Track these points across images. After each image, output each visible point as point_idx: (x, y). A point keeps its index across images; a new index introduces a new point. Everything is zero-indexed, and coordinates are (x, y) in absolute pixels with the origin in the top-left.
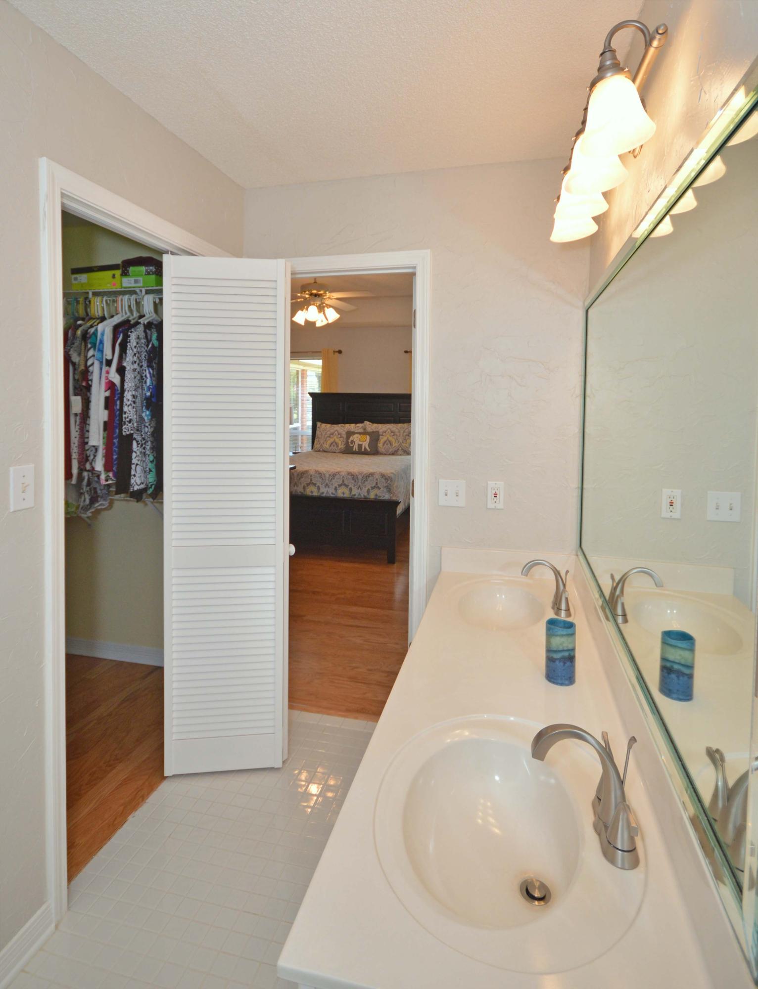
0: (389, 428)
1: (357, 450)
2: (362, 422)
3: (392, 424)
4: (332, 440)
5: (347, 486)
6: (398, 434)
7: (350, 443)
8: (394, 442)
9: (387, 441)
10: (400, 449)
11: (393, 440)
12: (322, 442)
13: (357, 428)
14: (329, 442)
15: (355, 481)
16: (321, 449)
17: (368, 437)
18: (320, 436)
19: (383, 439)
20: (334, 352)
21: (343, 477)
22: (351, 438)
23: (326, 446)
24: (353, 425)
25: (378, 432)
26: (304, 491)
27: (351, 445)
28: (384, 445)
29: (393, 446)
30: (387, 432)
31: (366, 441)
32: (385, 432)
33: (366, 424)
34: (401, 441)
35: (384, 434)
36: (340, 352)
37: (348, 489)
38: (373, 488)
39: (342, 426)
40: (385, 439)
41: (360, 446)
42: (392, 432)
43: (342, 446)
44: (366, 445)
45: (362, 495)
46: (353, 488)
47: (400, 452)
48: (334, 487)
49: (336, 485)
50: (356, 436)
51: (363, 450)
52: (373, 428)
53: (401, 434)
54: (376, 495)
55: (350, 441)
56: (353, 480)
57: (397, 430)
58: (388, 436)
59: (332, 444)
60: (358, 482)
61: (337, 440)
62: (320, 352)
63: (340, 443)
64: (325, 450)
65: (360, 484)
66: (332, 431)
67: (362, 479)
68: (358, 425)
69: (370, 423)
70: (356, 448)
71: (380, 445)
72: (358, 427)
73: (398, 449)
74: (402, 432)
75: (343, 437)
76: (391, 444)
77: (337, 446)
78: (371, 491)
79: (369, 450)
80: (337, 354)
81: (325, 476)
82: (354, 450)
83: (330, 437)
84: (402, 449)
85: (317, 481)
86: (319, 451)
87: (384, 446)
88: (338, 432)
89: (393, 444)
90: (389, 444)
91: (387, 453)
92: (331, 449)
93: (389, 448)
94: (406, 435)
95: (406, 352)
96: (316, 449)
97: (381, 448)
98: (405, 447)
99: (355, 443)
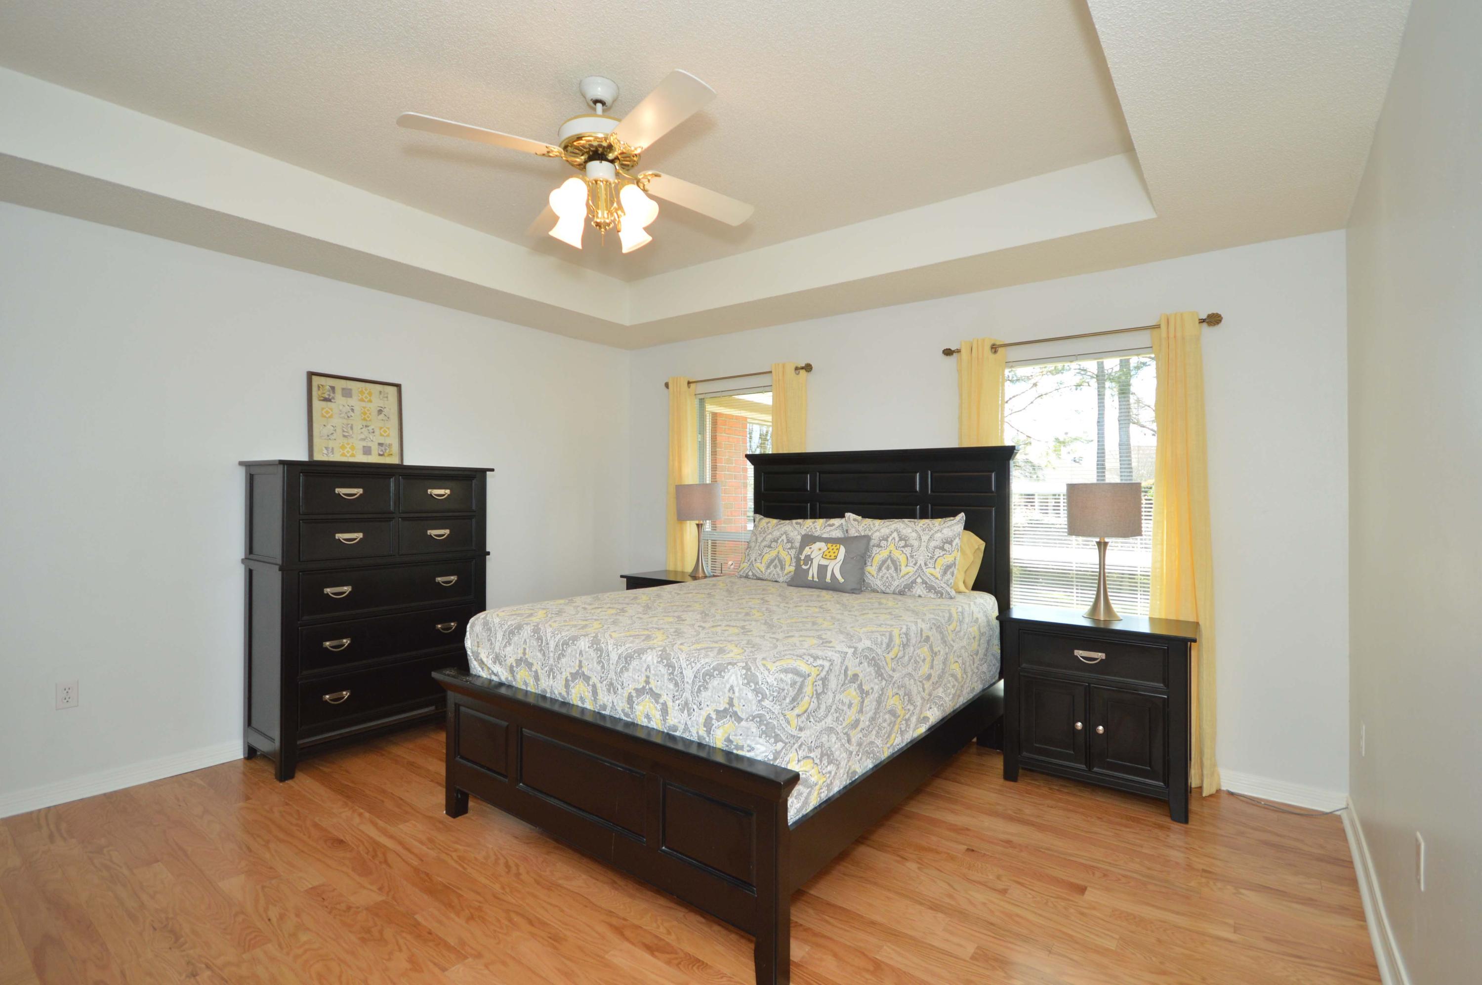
0: (896, 530)
1: (816, 579)
2: (842, 516)
3: (906, 520)
4: (773, 554)
5: (656, 697)
6: (916, 543)
7: (802, 562)
8: (903, 563)
9: (889, 561)
10: (919, 580)
11: (902, 559)
12: (753, 558)
13: (829, 529)
14: (767, 558)
15: (676, 684)
16: (750, 573)
17: (842, 549)
18: (753, 545)
19: (879, 556)
22: (807, 551)
23: (760, 566)
24: (820, 522)
25: (870, 537)
27: (804, 567)
28: (880, 569)
29: (902, 573)
30: (890, 539)
31: (836, 557)
32: (886, 539)
33: (849, 518)
34: (921, 562)
35: (883, 543)
36: (808, 368)
37: (659, 707)
38: (721, 714)
39: (797, 523)
40: (884, 554)
41: (822, 569)
42: (901, 539)
43: (790, 569)
44: (835, 567)
45: (694, 731)
46: (670, 704)
47: (919, 590)
48: (626, 695)
49: (632, 688)
50: (819, 545)
51: (828, 579)
52: (860, 528)
53: (923, 544)
54: (729, 740)
55: (803, 557)
56: (670, 680)
57: (914, 535)
58: (892, 547)
59: (772, 561)
60: (684, 691)
61: (784, 555)
62: (771, 372)
63: (788, 559)
64: (760, 575)
65: (687, 695)
66: (776, 534)
67: (693, 682)
68: (832, 521)
69: (860, 518)
70: (813, 573)
71: (871, 569)
72: (832, 525)
73: (914, 582)
74: (925, 538)
75: (795, 549)
76: (896, 569)
77: (783, 568)
78: (716, 723)
79: (841, 580)
80: (803, 372)
81: (609, 660)
82: (810, 578)
83: (770, 547)
84: (924, 582)
85: (591, 670)
86: (747, 577)
87: (881, 574)
88: (787, 535)
89: (903, 568)
90: (893, 568)
91: (888, 590)
92: (770, 573)
93: (892, 577)
94: (936, 548)
95: (948, 352)
96: (741, 573)
97: (873, 576)
98: (932, 577)
99: (812, 562)
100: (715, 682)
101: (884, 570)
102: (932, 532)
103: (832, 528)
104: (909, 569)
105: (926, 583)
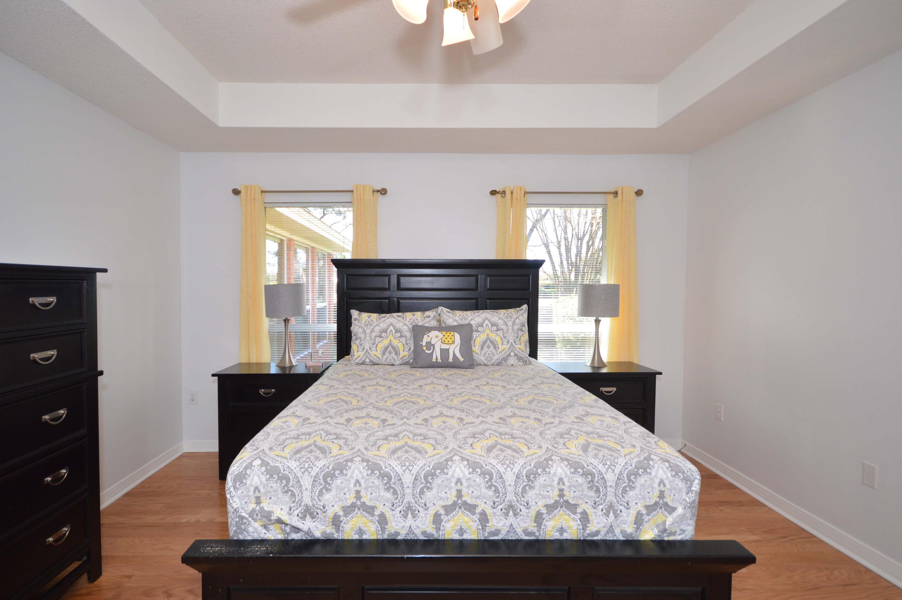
1: (440, 360)
2: (432, 309)
4: (386, 342)
5: (573, 507)
6: (504, 328)
7: (425, 348)
8: (500, 343)
9: (488, 342)
10: (512, 354)
11: (498, 339)
12: (367, 347)
13: (427, 320)
14: (381, 346)
15: (597, 490)
16: (367, 360)
17: (457, 337)
18: (362, 336)
19: (479, 339)
20: (374, 191)
22: (426, 339)
23: (377, 354)
24: (418, 314)
25: (470, 325)
27: (427, 352)
28: (482, 348)
29: (500, 350)
30: (484, 326)
31: (454, 342)
32: (482, 325)
34: (511, 341)
35: (480, 329)
36: (383, 191)
37: (576, 515)
38: (652, 508)
40: (483, 337)
41: (445, 352)
42: (493, 325)
43: (405, 353)
44: (454, 350)
45: (617, 531)
46: (590, 511)
47: (512, 360)
48: (533, 513)
49: (540, 506)
50: (433, 334)
51: (451, 359)
52: (457, 318)
53: (510, 328)
56: (591, 488)
57: (500, 321)
58: (488, 331)
59: (386, 348)
60: (605, 495)
61: (395, 342)
62: (352, 191)
63: (400, 346)
64: (376, 360)
65: (611, 498)
66: (383, 326)
67: (617, 484)
68: (427, 313)
69: (449, 310)
70: (437, 356)
71: (476, 349)
72: (429, 317)
73: (509, 355)
74: (509, 323)
75: (406, 337)
76: (495, 347)
77: (397, 354)
78: (646, 518)
79: (462, 359)
80: (380, 194)
82: (434, 360)
83: (380, 336)
84: (516, 355)
86: (363, 363)
87: (483, 352)
88: (394, 326)
89: (500, 346)
90: (492, 347)
91: (489, 363)
92: (387, 359)
93: (493, 353)
94: (518, 330)
95: (493, 193)
96: (357, 361)
97: (477, 354)
98: (520, 351)
99: (434, 348)
101: (485, 348)
102: (513, 319)
103: (430, 319)
104: (505, 346)
105: (517, 355)
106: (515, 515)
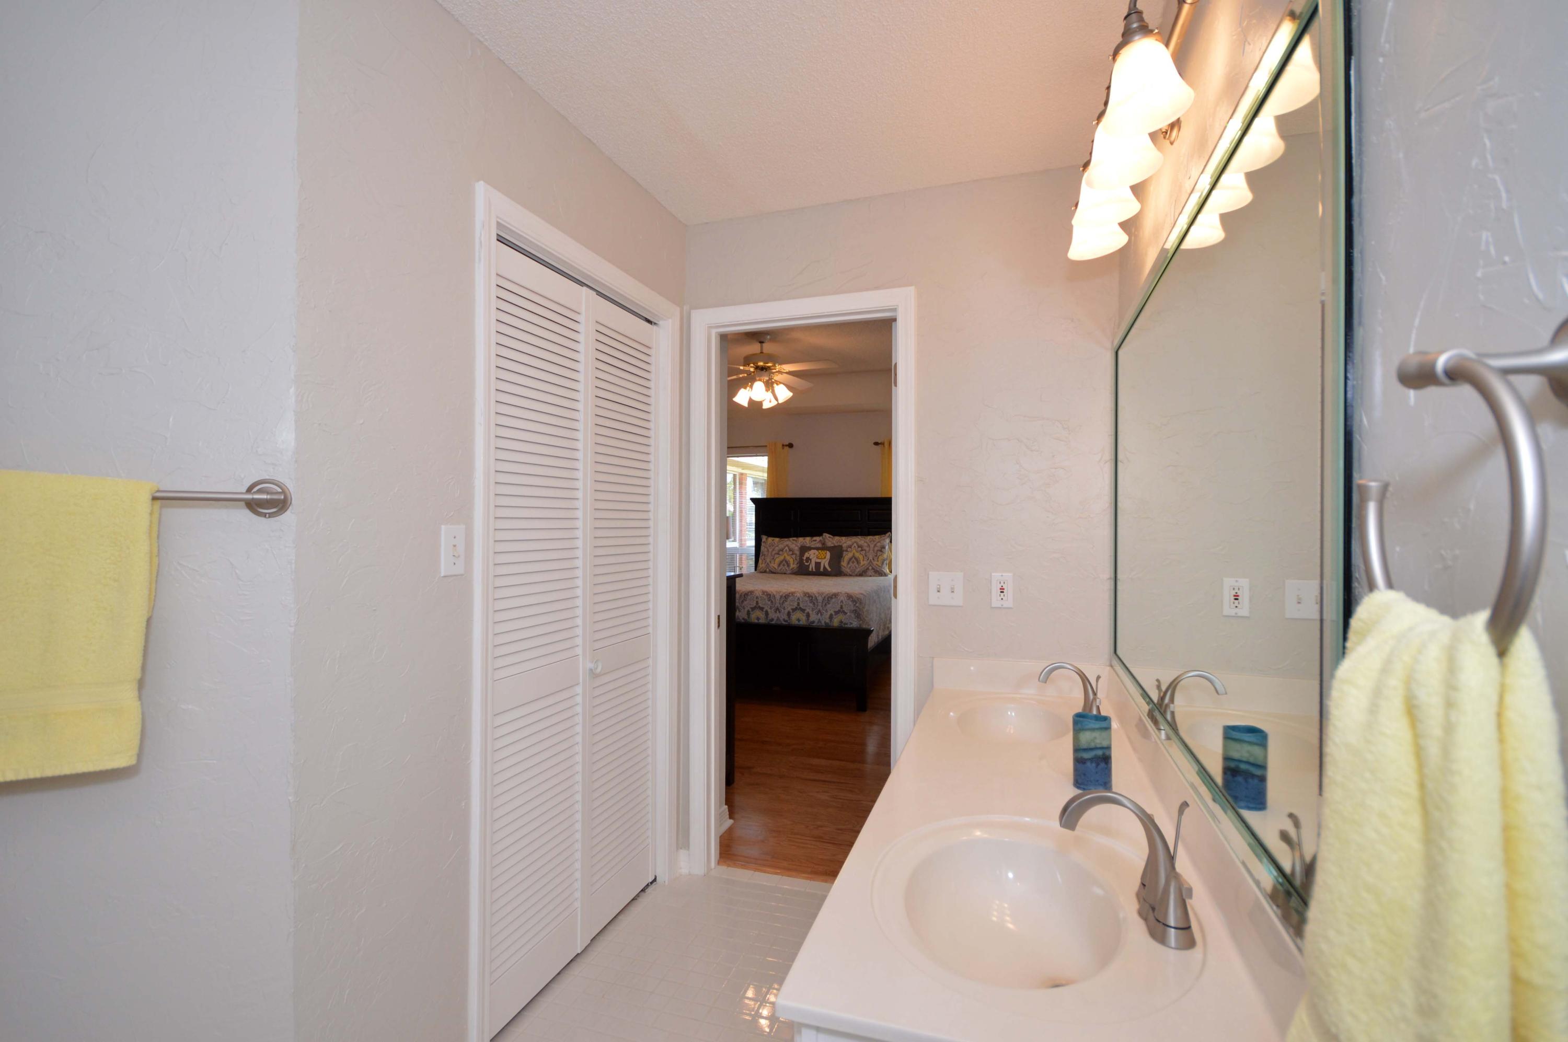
0: (857, 543)
1: (814, 570)
2: (820, 535)
3: (859, 537)
4: (782, 558)
5: (803, 610)
6: (867, 549)
7: (804, 561)
8: (861, 560)
9: (853, 559)
10: (870, 568)
11: (861, 557)
12: (768, 561)
13: (814, 543)
14: (777, 561)
15: (814, 604)
16: (768, 570)
17: (828, 554)
18: (766, 553)
19: (847, 556)
20: (783, 445)
21: (799, 599)
22: (806, 555)
23: (774, 565)
24: (808, 539)
25: (841, 546)
26: (749, 617)
27: (806, 564)
28: (848, 563)
29: (861, 564)
30: (853, 547)
31: (825, 557)
32: (850, 547)
33: (825, 536)
35: (849, 549)
36: (791, 446)
37: (805, 615)
38: (837, 613)
39: (793, 540)
40: (850, 555)
41: (818, 565)
42: (859, 547)
43: (794, 566)
44: (825, 563)
45: (823, 622)
46: (810, 612)
47: (870, 572)
48: (787, 612)
49: (789, 609)
50: (812, 552)
51: (822, 569)
52: (834, 542)
53: (871, 549)
54: (841, 622)
55: (805, 558)
56: (811, 602)
57: (866, 544)
58: (854, 551)
59: (781, 562)
60: (818, 606)
61: (788, 558)
62: (766, 446)
63: (791, 561)
64: (774, 571)
65: (820, 607)
66: (781, 546)
67: (823, 602)
68: (815, 538)
69: (831, 536)
70: (812, 567)
71: (844, 563)
72: (815, 541)
73: (868, 569)
74: (872, 546)
75: (796, 554)
76: (858, 563)
77: (788, 565)
78: (834, 617)
79: (829, 570)
80: (786, 448)
81: (775, 598)
82: (810, 570)
83: (778, 554)
85: (764, 604)
86: (765, 572)
87: (849, 566)
88: (789, 547)
89: (861, 562)
90: (856, 562)
91: (853, 574)
92: (781, 569)
93: (856, 567)
94: (878, 551)
95: (876, 444)
96: (761, 570)
97: (845, 567)
98: (877, 566)
99: (811, 561)
100: (833, 600)
101: (851, 564)
102: (875, 543)
103: (816, 542)
104: (865, 562)
105: (874, 569)
106: (780, 612)
